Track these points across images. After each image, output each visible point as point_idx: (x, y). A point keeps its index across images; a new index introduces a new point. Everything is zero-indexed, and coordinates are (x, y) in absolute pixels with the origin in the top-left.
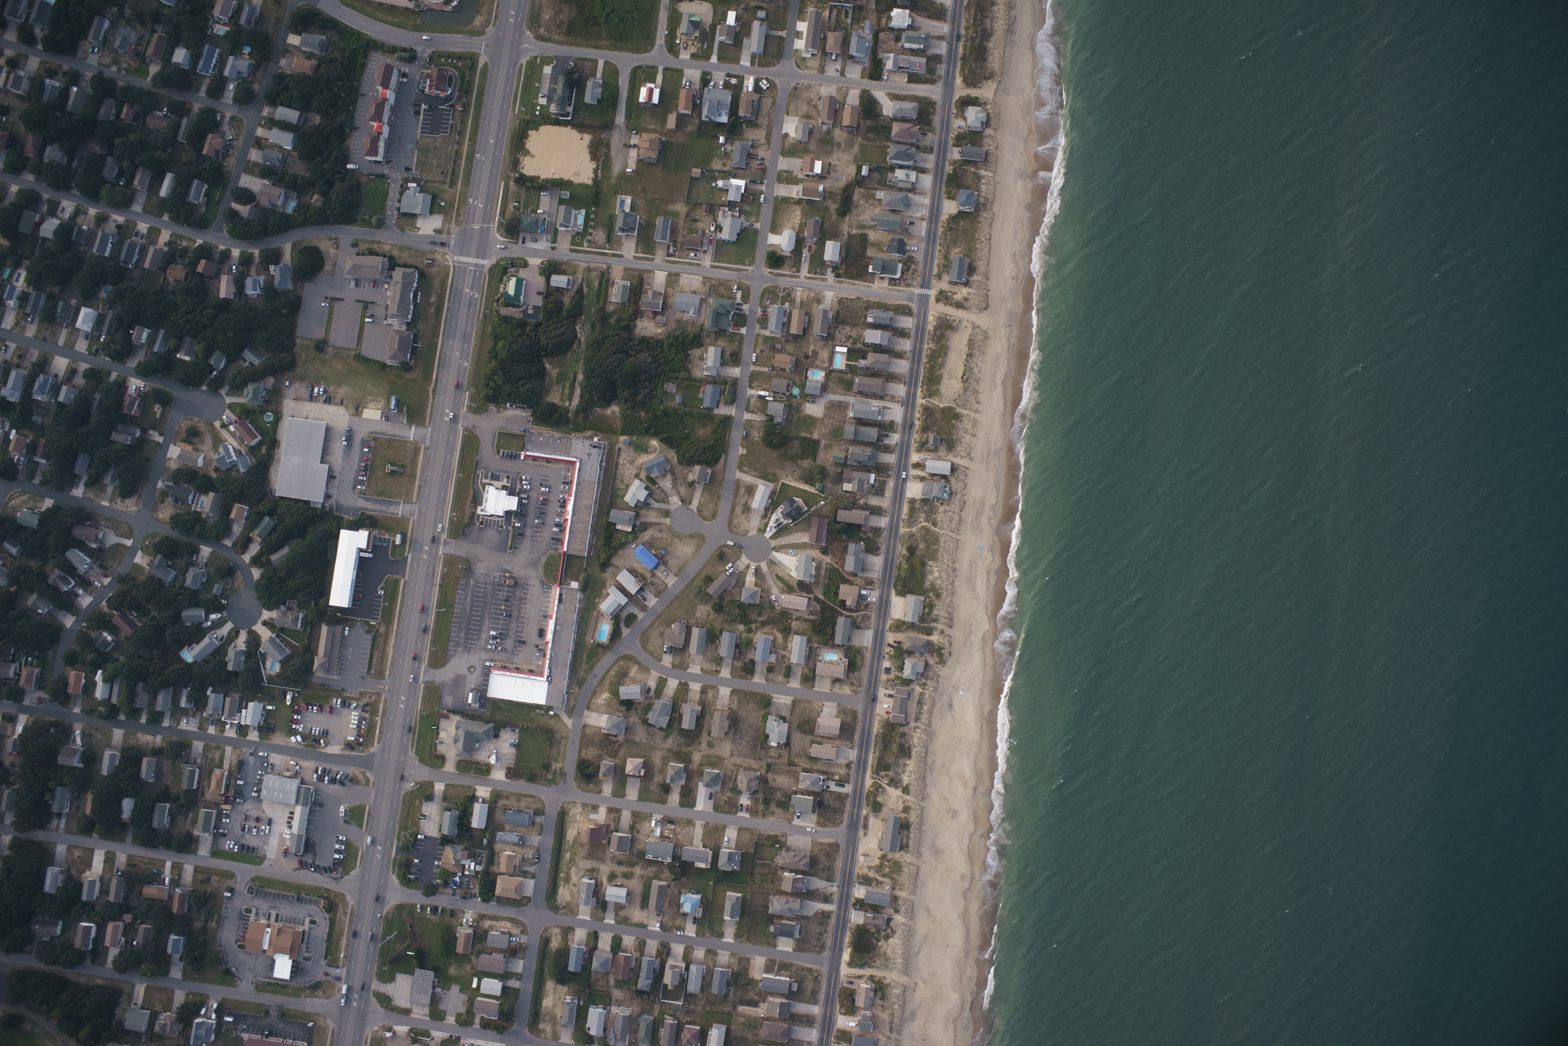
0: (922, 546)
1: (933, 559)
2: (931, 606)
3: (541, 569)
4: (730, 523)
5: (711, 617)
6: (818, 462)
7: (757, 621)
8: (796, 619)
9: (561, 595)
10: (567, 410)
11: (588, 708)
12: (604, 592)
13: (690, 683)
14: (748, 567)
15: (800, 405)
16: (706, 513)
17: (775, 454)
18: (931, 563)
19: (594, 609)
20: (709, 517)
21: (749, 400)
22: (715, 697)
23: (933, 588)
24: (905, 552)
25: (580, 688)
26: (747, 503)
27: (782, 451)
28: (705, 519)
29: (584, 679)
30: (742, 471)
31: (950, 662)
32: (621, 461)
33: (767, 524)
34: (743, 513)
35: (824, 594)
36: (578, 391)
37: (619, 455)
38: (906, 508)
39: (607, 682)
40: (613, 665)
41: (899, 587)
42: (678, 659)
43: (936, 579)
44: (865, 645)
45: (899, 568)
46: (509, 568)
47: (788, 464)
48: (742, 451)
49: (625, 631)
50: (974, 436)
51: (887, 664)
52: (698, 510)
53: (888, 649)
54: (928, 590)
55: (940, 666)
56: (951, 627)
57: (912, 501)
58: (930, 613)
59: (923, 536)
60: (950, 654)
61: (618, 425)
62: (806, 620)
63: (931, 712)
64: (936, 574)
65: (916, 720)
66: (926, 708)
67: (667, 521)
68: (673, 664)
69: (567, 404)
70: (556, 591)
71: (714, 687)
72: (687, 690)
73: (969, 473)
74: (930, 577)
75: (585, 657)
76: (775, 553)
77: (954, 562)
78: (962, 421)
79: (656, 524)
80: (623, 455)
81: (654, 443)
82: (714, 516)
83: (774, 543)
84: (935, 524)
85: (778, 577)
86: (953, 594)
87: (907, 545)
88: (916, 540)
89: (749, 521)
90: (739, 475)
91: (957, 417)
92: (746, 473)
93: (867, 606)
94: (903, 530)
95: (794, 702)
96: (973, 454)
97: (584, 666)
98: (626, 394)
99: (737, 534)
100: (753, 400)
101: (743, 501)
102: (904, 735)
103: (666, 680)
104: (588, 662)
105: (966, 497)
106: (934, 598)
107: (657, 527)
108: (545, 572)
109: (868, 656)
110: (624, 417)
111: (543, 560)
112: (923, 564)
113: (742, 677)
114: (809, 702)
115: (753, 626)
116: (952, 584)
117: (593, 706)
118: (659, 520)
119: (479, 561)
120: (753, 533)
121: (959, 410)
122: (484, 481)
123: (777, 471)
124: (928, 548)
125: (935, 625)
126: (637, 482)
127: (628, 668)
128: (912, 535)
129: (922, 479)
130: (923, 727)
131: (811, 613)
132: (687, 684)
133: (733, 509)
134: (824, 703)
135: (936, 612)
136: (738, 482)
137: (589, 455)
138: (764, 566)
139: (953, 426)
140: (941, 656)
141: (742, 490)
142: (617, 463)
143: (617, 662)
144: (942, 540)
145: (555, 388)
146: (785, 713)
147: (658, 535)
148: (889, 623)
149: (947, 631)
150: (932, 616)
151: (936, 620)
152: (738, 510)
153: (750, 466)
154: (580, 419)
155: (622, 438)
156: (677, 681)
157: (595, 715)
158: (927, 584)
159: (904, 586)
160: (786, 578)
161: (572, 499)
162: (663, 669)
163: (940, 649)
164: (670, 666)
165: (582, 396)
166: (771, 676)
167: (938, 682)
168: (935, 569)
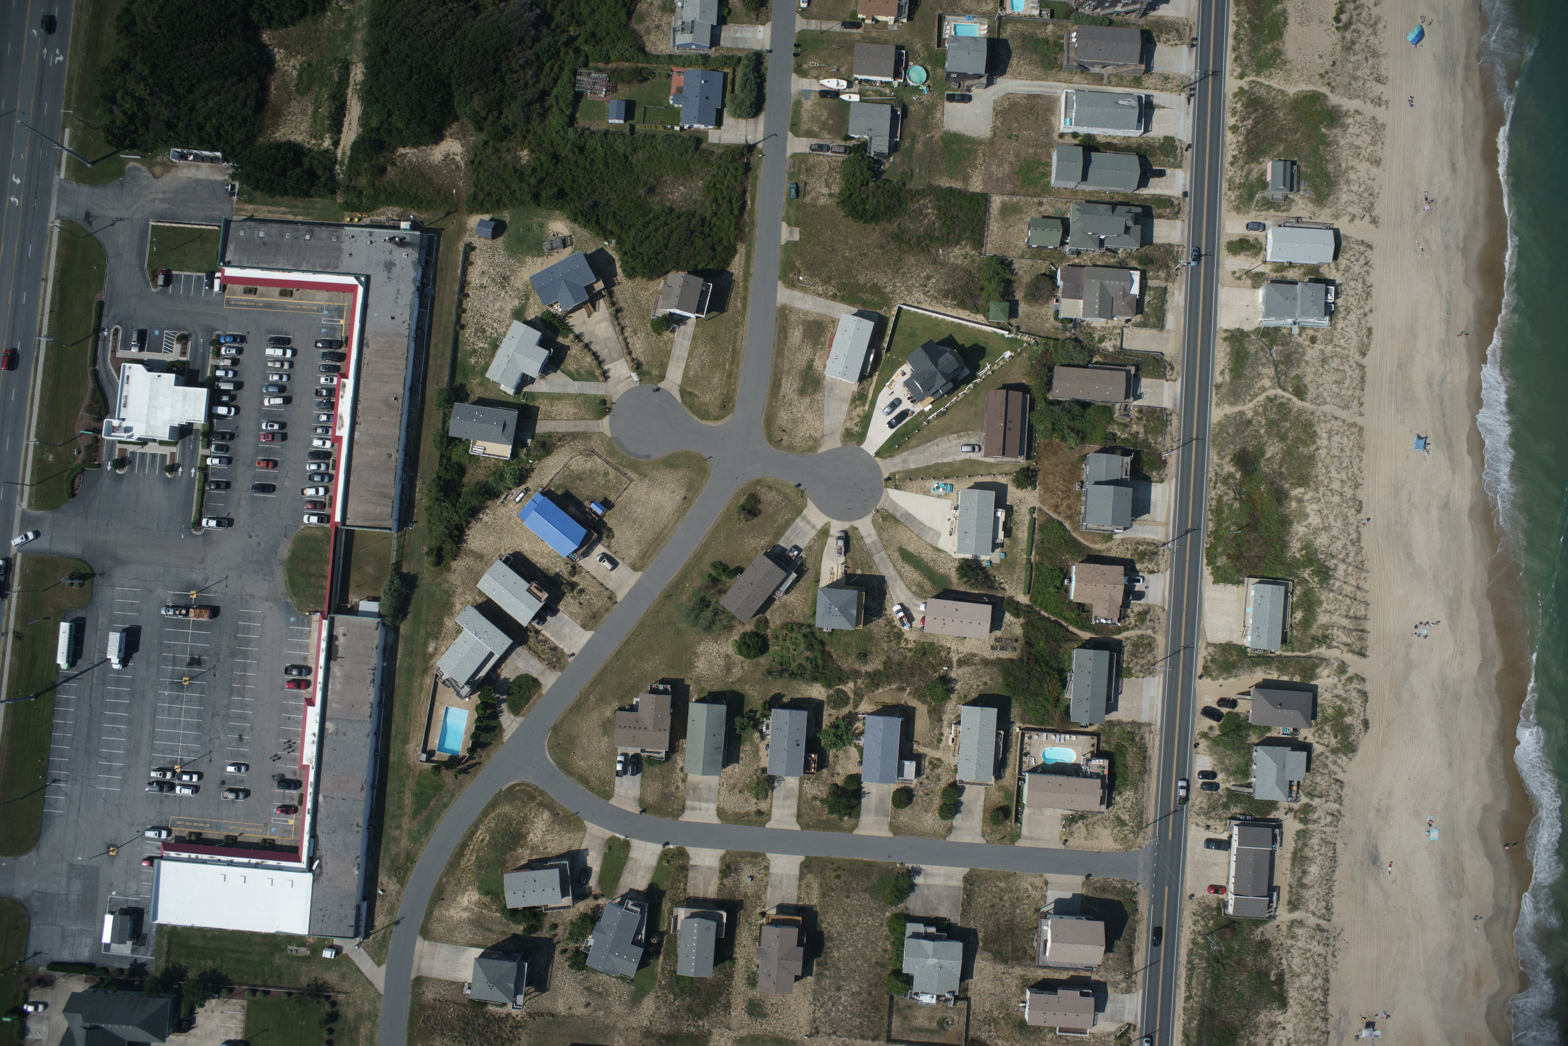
0: (1273, 449)
1: (1303, 480)
2: (1309, 604)
3: (281, 575)
4: (770, 420)
5: (737, 672)
6: (990, 249)
7: (856, 674)
8: (961, 663)
9: (332, 638)
10: (328, 159)
11: (426, 933)
12: (448, 623)
13: (691, 851)
14: (824, 533)
15: (931, 109)
16: (708, 398)
17: (874, 234)
18: (1297, 492)
19: (425, 671)
20: (714, 410)
21: (798, 104)
22: (763, 881)
23: (1311, 557)
24: (1229, 468)
25: (402, 882)
26: (810, 366)
27: (894, 227)
28: (704, 415)
29: (411, 858)
30: (792, 284)
31: (1366, 744)
32: (474, 276)
33: (866, 420)
34: (802, 392)
35: (1028, 590)
36: (355, 109)
37: (467, 262)
38: (1221, 356)
39: (470, 859)
40: (485, 813)
41: (1222, 561)
42: (655, 788)
43: (1316, 532)
44: (1144, 718)
45: (1218, 512)
46: (197, 576)
47: (910, 259)
48: (788, 234)
49: (509, 722)
50: (1377, 162)
51: (1203, 761)
52: (683, 392)
53: (1206, 723)
54: (1298, 564)
55: (1343, 760)
56: (1362, 654)
57: (1237, 337)
58: (1306, 623)
59: (1272, 424)
60: (1366, 724)
61: (462, 185)
62: (986, 662)
63: (1328, 880)
64: (1315, 520)
65: (1294, 906)
66: (1314, 870)
67: (605, 425)
68: (641, 801)
69: (327, 143)
70: (319, 629)
71: (756, 857)
72: (684, 869)
73: (1374, 256)
74: (1299, 529)
75: (408, 800)
76: (893, 494)
77: (1357, 486)
78: (1345, 127)
79: (574, 436)
80: (480, 263)
81: (559, 227)
82: (726, 405)
83: (887, 467)
84: (1300, 392)
85: (907, 557)
86: (1360, 567)
87: (1231, 449)
88: (1256, 436)
89: (820, 413)
90: (784, 295)
91: (1334, 117)
92: (804, 290)
93: (1143, 616)
94: (1218, 413)
95: (967, 879)
96: (1377, 211)
97: (406, 823)
98: (477, 103)
99: (791, 448)
100: (808, 105)
101: (801, 360)
102: (1264, 946)
103: (627, 845)
104: (417, 812)
105: (1371, 320)
106: (1314, 583)
107: (579, 445)
108: (292, 583)
109: (1155, 745)
110: (475, 162)
111: (285, 551)
112: (1281, 496)
113: (828, 826)
114: (1006, 877)
115: (849, 687)
116: (1356, 542)
117: (437, 928)
118: (581, 426)
119: (119, 562)
120: (832, 443)
121: (1335, 99)
122: (120, 353)
123: (881, 280)
124: (1288, 453)
125: (1323, 651)
126: (518, 328)
127: (525, 820)
128: (1242, 423)
129: (1257, 279)
130: (1312, 921)
131: (1000, 644)
132: (682, 854)
133: (776, 385)
134: (1050, 877)
135: (1323, 619)
136: (784, 312)
137: (389, 266)
138: (866, 527)
139: (1324, 141)
140: (1343, 731)
141: (796, 335)
142: (464, 284)
143: (493, 805)
144: (1322, 430)
145: (295, 107)
146: (948, 911)
147: (579, 464)
148: (1202, 655)
149: (1355, 664)
150: (1314, 630)
151: (1325, 640)
152: (789, 386)
153: (813, 269)
154: (362, 181)
155: (474, 221)
156: (656, 849)
157: (443, 950)
158: (1295, 549)
159: (1236, 558)
160: (927, 555)
161: (350, 383)
162: (617, 817)
163: (1340, 713)
164: (635, 809)
165: (364, 120)
166: (905, 816)
167: (1339, 800)
168: (1311, 508)
